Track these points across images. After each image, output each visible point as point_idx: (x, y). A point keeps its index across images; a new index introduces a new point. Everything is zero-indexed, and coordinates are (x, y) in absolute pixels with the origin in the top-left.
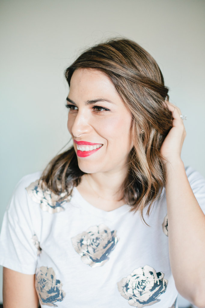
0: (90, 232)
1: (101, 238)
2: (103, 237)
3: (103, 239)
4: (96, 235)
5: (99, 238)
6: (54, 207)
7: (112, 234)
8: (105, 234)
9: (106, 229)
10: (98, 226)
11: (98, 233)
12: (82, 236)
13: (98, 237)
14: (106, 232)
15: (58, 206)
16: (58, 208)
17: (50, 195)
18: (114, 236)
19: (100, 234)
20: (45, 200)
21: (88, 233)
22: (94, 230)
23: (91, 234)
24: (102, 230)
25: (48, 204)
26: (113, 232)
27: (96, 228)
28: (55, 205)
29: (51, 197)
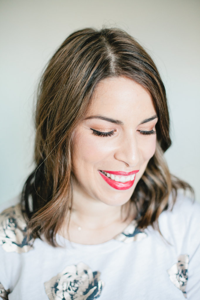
0: (66, 274)
1: (80, 281)
2: (83, 280)
3: (82, 282)
4: (74, 277)
5: (78, 281)
6: (20, 246)
7: (94, 277)
8: (85, 276)
9: (86, 269)
10: (76, 266)
11: (77, 274)
12: (56, 280)
13: (77, 279)
14: (86, 272)
15: (25, 245)
16: (25, 247)
17: (14, 231)
18: (97, 279)
19: (79, 275)
20: (7, 239)
21: (65, 274)
22: (72, 270)
23: (67, 275)
24: (81, 271)
25: (13, 243)
26: (95, 273)
27: (74, 267)
28: (21, 242)
29: (15, 234)
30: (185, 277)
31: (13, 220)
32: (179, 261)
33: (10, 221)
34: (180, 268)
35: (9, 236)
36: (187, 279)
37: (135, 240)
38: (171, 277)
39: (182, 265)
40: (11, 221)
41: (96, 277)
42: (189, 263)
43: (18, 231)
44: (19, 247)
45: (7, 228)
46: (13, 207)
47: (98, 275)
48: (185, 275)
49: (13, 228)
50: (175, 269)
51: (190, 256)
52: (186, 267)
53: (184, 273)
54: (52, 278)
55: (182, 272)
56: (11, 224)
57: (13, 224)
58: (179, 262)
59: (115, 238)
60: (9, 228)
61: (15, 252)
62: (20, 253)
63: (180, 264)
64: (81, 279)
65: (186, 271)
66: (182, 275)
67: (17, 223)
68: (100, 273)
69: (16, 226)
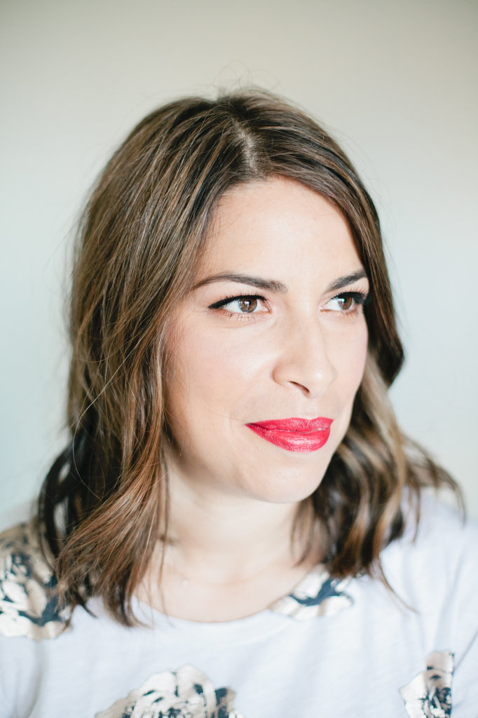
0: (150, 693)
1: (184, 712)
2: (191, 708)
3: (189, 713)
4: (170, 702)
5: (179, 711)
6: (39, 622)
7: (218, 702)
8: (196, 699)
9: (199, 682)
10: (175, 674)
11: (176, 693)
12: (126, 708)
13: (176, 707)
14: (199, 689)
15: (51, 620)
16: (51, 626)
17: (23, 585)
18: (225, 707)
19: (183, 697)
20: (7, 604)
21: (145, 695)
22: (164, 685)
23: (153, 697)
24: (186, 687)
25: (22, 613)
26: (221, 693)
27: (170, 677)
28: (39, 614)
29: (27, 592)
30: (442, 708)
31: (22, 559)
32: (429, 668)
33: (13, 561)
34: (430, 683)
35: (11, 596)
36: (448, 712)
37: (321, 614)
38: (408, 706)
39: (436, 677)
40: (18, 560)
41: (223, 704)
42: (452, 673)
43: (33, 584)
44: (35, 626)
45: (6, 577)
46: (23, 526)
47: (229, 697)
48: (443, 701)
49: (22, 579)
50: (419, 687)
51: (457, 657)
52: (448, 681)
53: (442, 696)
54: (115, 704)
55: (437, 693)
56: (15, 568)
57: (23, 569)
58: (430, 671)
59: (271, 607)
60: (11, 576)
61: (25, 636)
62: (38, 639)
63: (431, 673)
64: (185, 707)
65: (447, 691)
66: (437, 703)
67: (32, 565)
68: (234, 693)
69: (30, 573)
